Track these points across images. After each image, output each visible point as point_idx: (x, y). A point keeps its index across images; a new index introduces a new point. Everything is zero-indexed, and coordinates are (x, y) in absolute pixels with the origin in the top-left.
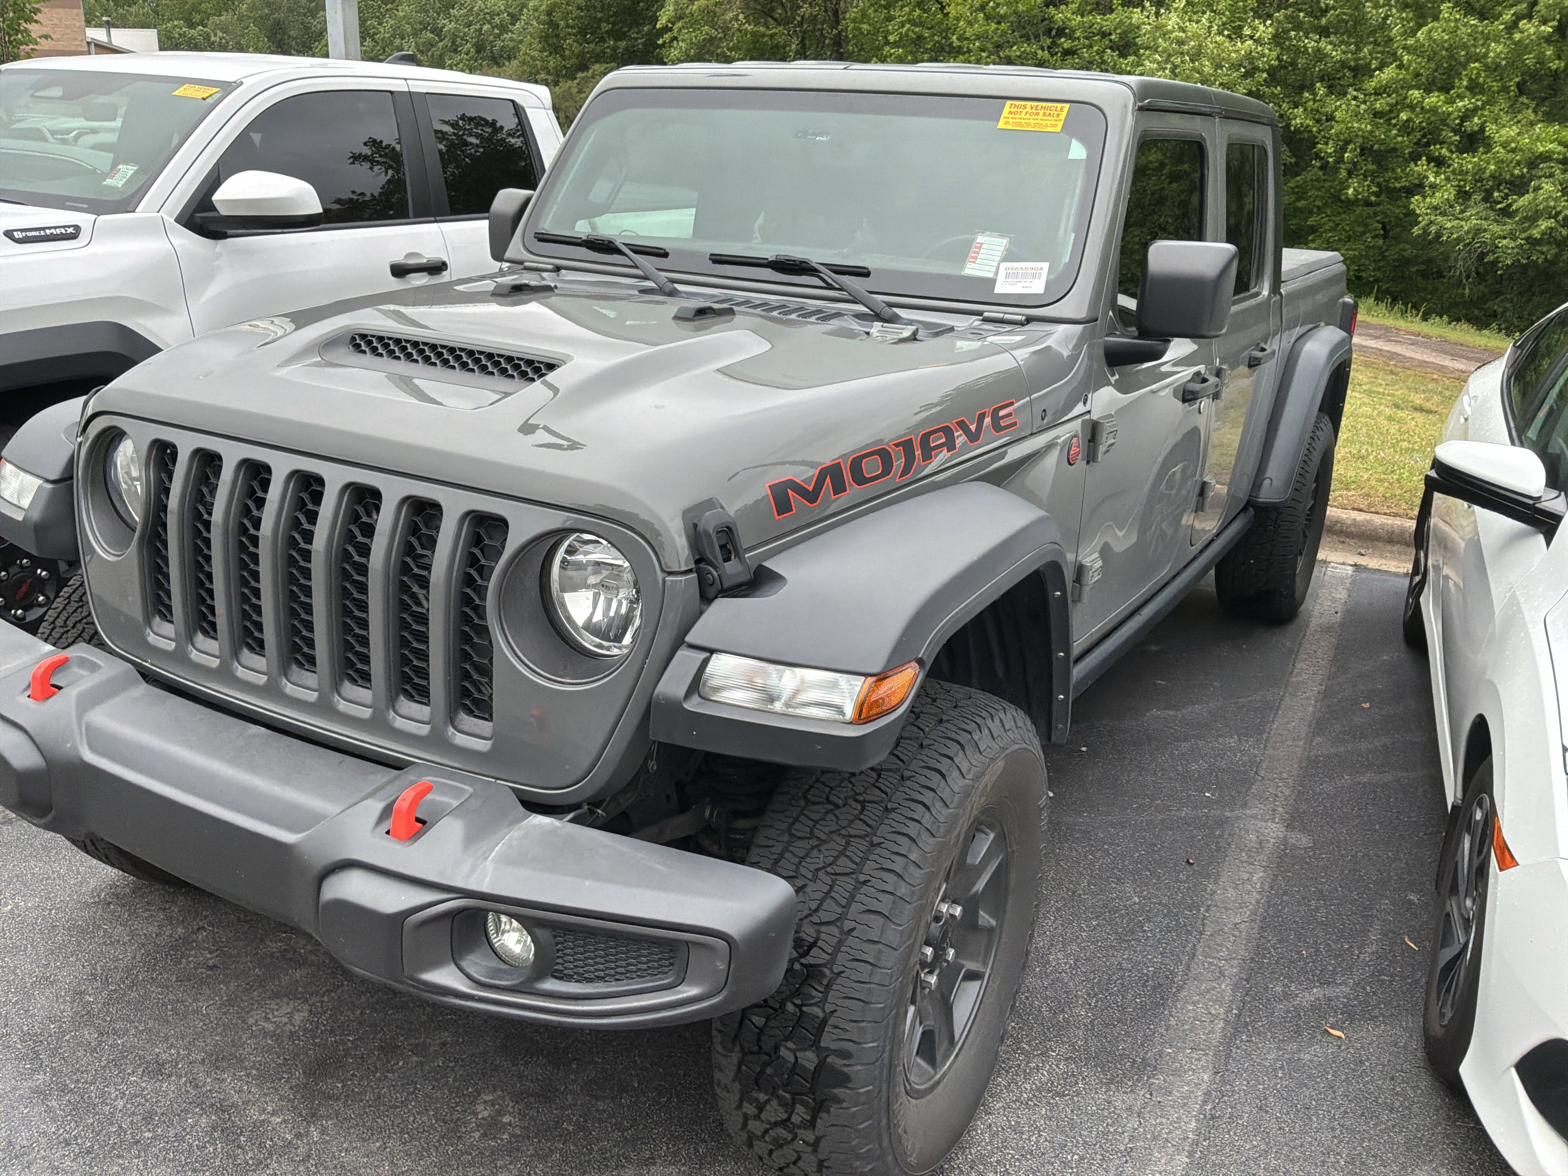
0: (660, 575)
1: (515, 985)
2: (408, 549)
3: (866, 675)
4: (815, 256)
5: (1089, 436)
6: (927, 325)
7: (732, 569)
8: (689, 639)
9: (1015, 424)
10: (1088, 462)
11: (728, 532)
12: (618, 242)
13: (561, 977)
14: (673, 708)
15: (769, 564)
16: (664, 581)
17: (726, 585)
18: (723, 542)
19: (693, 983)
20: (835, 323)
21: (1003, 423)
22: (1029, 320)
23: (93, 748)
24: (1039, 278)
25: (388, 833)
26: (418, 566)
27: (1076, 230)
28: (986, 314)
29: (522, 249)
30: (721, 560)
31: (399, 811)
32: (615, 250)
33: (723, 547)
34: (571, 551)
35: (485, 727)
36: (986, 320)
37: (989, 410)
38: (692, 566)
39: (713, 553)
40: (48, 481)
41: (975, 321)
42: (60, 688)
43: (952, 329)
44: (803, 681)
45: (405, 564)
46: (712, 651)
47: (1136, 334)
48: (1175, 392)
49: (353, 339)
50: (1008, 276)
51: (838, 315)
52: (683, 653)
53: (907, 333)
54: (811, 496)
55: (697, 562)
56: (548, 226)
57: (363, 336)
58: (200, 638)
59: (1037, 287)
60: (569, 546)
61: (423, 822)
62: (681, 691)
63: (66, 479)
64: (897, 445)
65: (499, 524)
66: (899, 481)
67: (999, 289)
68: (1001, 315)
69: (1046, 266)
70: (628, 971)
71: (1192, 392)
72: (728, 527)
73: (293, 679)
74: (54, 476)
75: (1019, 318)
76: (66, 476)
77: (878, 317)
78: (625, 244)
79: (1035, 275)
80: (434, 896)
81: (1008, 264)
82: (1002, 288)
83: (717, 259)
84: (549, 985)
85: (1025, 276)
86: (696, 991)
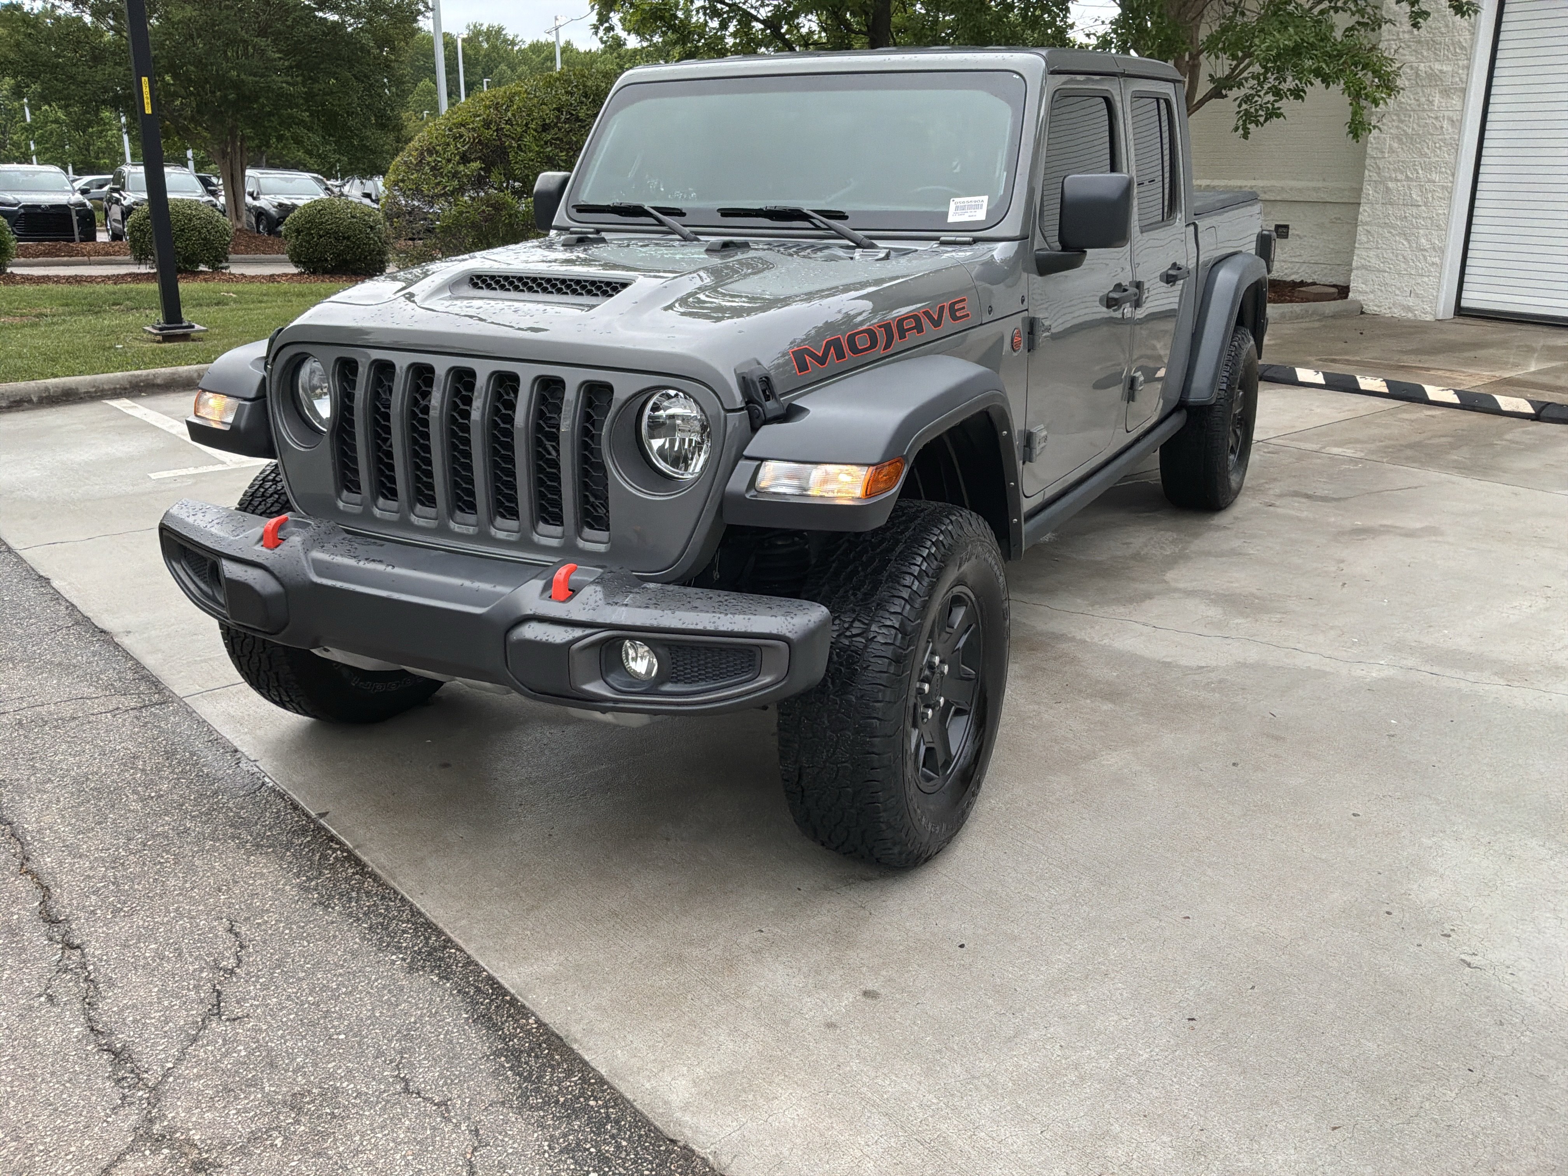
0: (722, 412)
1: (646, 690)
2: (540, 414)
3: (869, 465)
4: (806, 206)
5: (1028, 330)
6: (896, 250)
7: (771, 406)
8: (745, 453)
9: (968, 315)
10: (1029, 351)
11: (766, 381)
12: (647, 206)
13: (676, 681)
14: (738, 500)
15: (796, 402)
16: (726, 417)
17: (768, 416)
18: (764, 388)
19: (768, 674)
20: (826, 252)
21: (958, 314)
22: (976, 241)
23: (320, 574)
24: (981, 208)
25: (550, 597)
26: (549, 427)
27: (1008, 169)
28: (942, 238)
29: (567, 219)
30: (764, 400)
31: (558, 581)
32: (646, 214)
33: (764, 392)
34: (655, 408)
35: (603, 535)
36: (944, 243)
37: (947, 305)
38: (743, 405)
39: (759, 397)
40: (245, 399)
41: (934, 244)
42: (284, 540)
43: (916, 251)
44: (827, 473)
45: (538, 424)
46: (763, 460)
47: (1060, 248)
48: (1101, 300)
49: (472, 279)
50: (957, 208)
51: (827, 247)
52: (742, 463)
53: (882, 255)
54: (822, 360)
55: (747, 403)
56: (585, 198)
57: (479, 277)
58: (381, 501)
59: (980, 215)
60: (655, 403)
61: (573, 591)
62: (744, 487)
63: (261, 397)
64: (880, 327)
65: (607, 388)
66: (883, 353)
67: (951, 219)
68: (953, 239)
69: (985, 198)
70: (721, 673)
71: (1115, 299)
72: (766, 378)
73: (458, 520)
74: (252, 395)
75: (968, 239)
76: (261, 394)
77: (859, 245)
78: (652, 208)
79: (978, 207)
80: (588, 631)
81: (957, 200)
82: (953, 218)
83: (726, 213)
84: (668, 687)
85: (970, 207)
86: (768, 679)
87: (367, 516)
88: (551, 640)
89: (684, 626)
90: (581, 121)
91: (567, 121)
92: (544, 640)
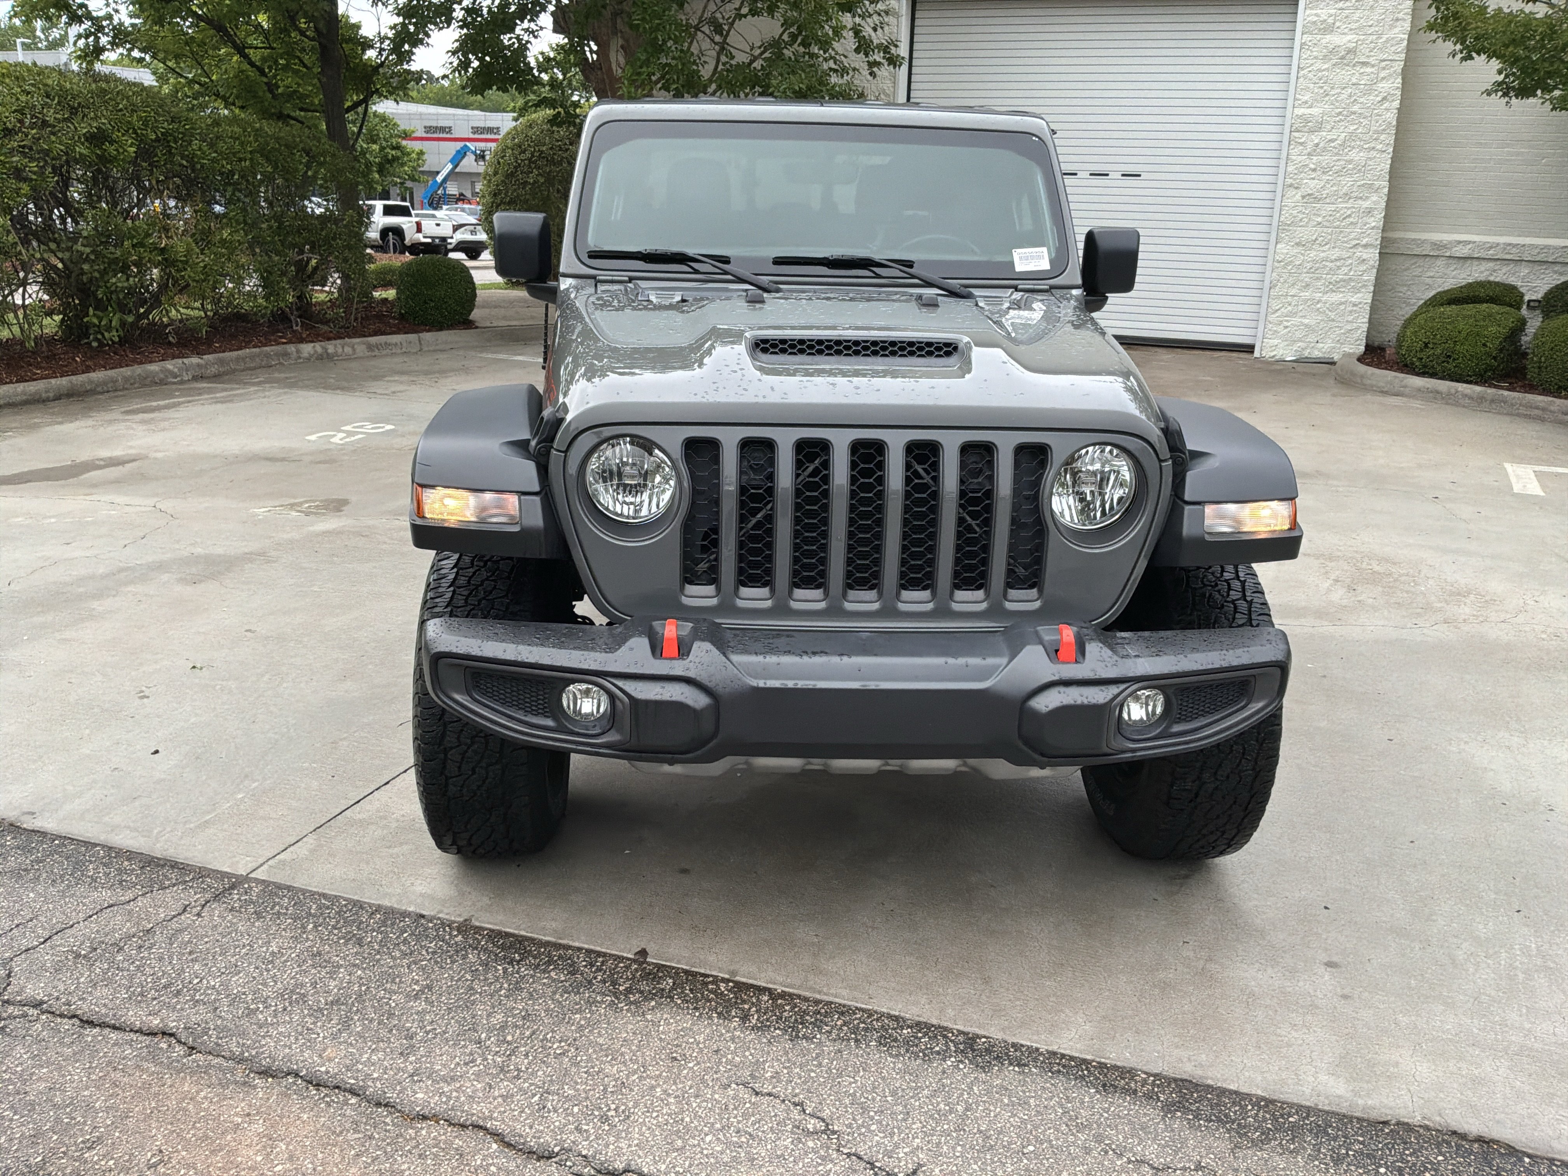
0: (1158, 462)
3: (1291, 499)
8: (1186, 499)
13: (1180, 721)
16: (1161, 467)
19: (1260, 699)
22: (1051, 288)
23: (757, 677)
24: (1044, 258)
27: (1055, 223)
28: (1020, 287)
36: (1022, 291)
38: (1170, 455)
41: (1013, 292)
46: (1203, 504)
49: (757, 344)
50: (1021, 258)
52: (1187, 508)
55: (1172, 452)
57: (765, 341)
58: (747, 590)
59: (1044, 265)
68: (1031, 287)
69: (1044, 250)
75: (1045, 287)
79: (1040, 257)
80: (1123, 686)
81: (1019, 251)
82: (1020, 267)
83: (779, 261)
84: (1176, 728)
85: (1032, 258)
86: (1260, 705)
87: (727, 608)
88: (1094, 701)
89: (1201, 668)
90: (50, 126)
91: (32, 126)
92: (1079, 702)
